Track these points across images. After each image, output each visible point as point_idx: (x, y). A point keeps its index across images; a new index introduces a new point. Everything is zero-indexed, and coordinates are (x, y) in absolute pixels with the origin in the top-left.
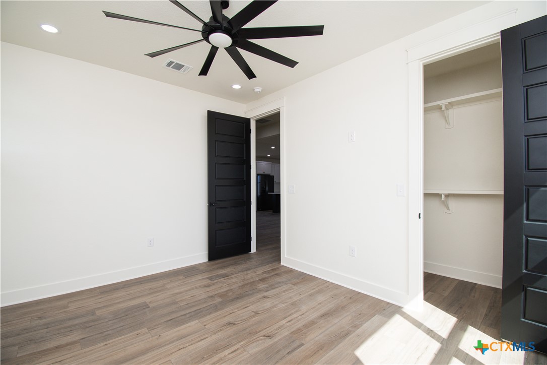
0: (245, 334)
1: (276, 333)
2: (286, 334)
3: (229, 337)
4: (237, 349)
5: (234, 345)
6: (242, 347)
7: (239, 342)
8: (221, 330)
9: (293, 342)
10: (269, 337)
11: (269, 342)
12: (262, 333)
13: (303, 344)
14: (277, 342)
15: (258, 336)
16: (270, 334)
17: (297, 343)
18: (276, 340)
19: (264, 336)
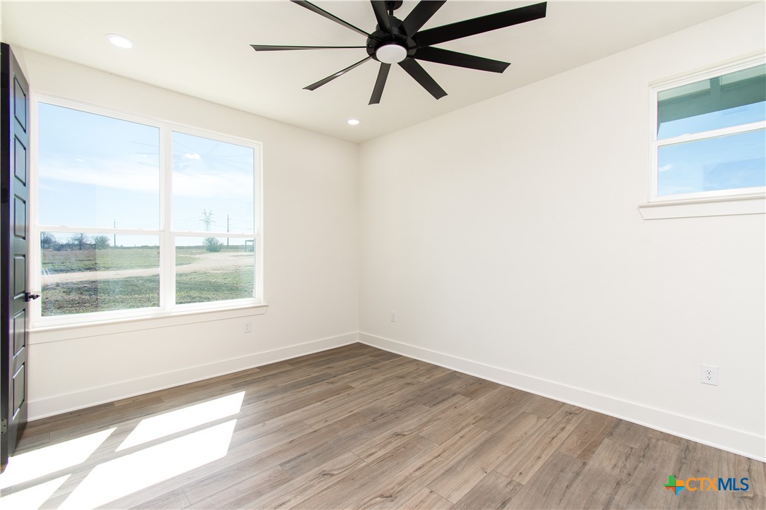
0: (361, 478)
1: (313, 480)
2: (299, 479)
3: (383, 473)
4: (368, 457)
5: (373, 462)
6: (363, 460)
7: (367, 465)
8: (400, 484)
9: (294, 467)
10: (325, 474)
11: (326, 467)
12: (334, 480)
13: (281, 465)
14: (316, 466)
15: (340, 475)
16: (322, 479)
17: (287, 467)
18: (317, 469)
19: (332, 475)
